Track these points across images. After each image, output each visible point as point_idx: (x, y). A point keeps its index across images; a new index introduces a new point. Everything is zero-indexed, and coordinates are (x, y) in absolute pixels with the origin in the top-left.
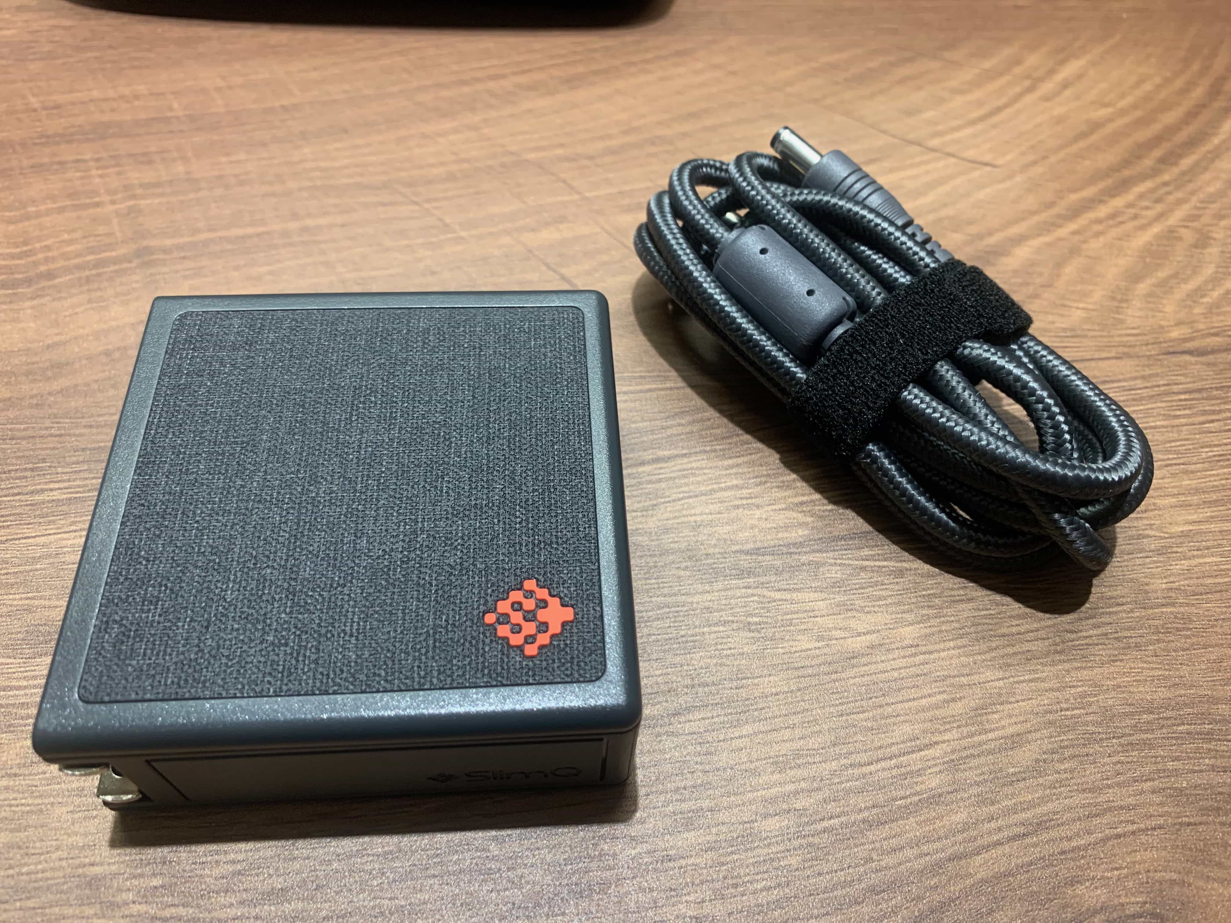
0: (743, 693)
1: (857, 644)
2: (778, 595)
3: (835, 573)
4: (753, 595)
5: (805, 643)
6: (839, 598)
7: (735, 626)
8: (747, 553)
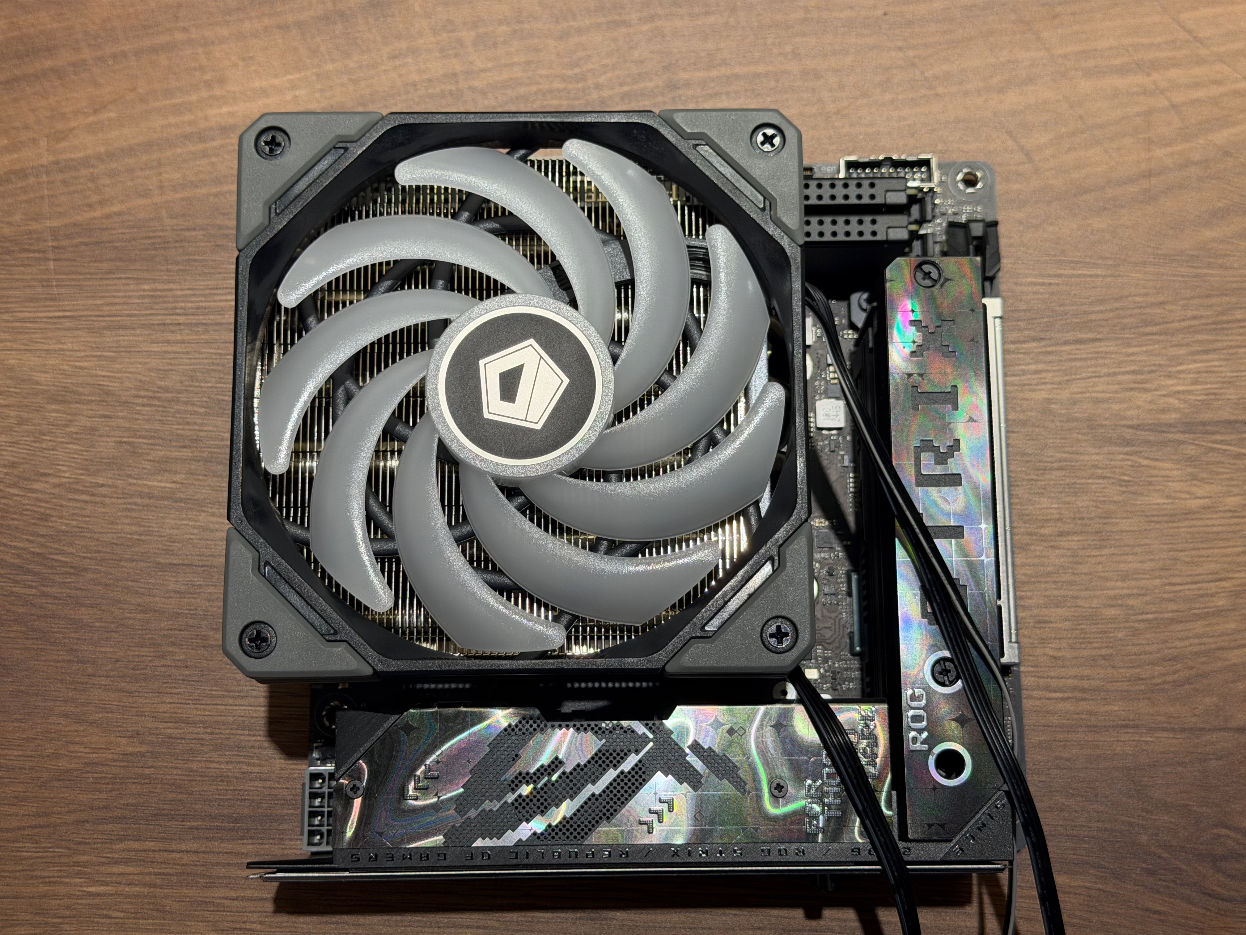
0: (1108, 528)
1: (1194, 504)
2: (1146, 462)
3: (1191, 450)
4: (1128, 460)
5: (1157, 499)
6: (1189, 470)
7: (1111, 481)
8: (1130, 427)
